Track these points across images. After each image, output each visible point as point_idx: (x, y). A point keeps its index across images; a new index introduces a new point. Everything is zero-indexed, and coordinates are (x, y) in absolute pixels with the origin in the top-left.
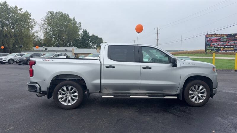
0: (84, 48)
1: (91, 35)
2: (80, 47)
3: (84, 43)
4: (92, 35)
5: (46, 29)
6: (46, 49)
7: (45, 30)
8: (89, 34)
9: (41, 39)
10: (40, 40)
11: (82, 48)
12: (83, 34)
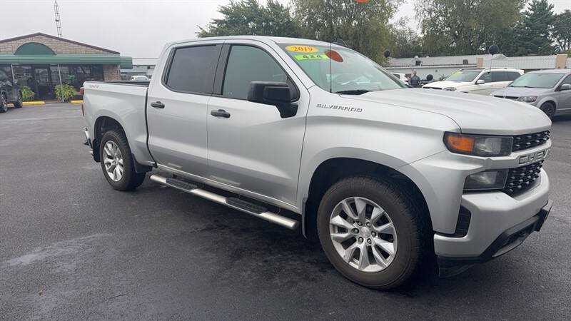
0: (526, 55)
1: (558, 14)
2: (516, 51)
3: (530, 40)
4: (564, 12)
5: (430, 12)
6: (418, 63)
7: (427, 15)
8: (552, 11)
9: (419, 39)
10: (416, 40)
11: (521, 55)
12: (532, 12)
